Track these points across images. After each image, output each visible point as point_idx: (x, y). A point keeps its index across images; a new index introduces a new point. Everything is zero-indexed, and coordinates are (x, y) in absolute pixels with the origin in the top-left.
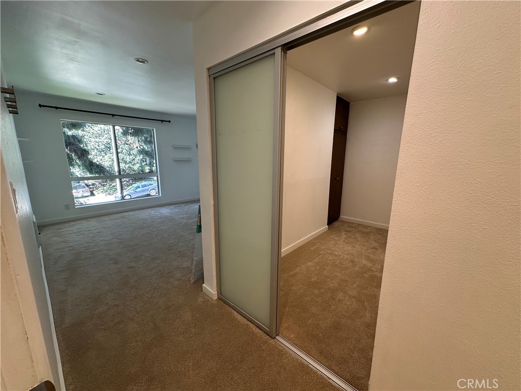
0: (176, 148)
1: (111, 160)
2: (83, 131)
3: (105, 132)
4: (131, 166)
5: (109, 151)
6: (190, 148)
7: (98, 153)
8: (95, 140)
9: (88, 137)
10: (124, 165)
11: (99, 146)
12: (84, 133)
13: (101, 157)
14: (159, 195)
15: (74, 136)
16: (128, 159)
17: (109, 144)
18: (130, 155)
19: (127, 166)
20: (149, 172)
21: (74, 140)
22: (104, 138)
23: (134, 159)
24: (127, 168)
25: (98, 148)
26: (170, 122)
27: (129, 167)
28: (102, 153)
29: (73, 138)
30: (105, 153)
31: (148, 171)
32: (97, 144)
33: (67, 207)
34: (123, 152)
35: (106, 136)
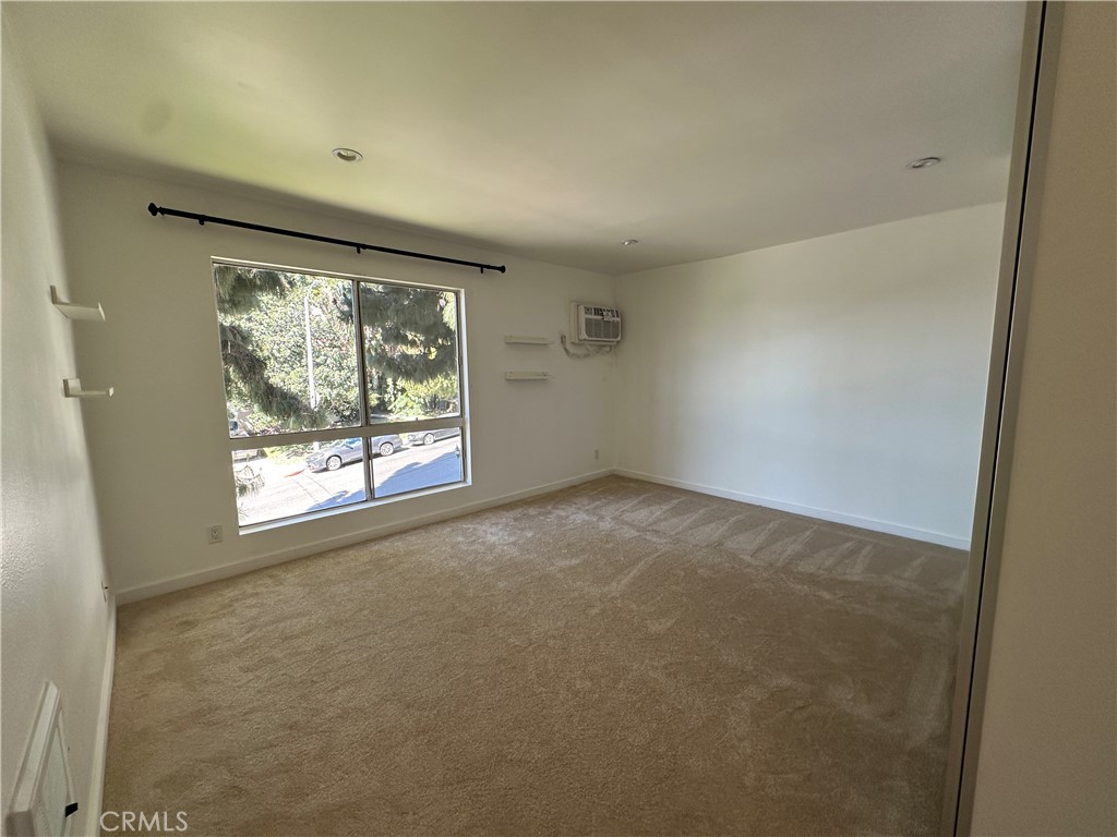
0: (514, 344)
1: (301, 380)
2: (249, 320)
3: (292, 322)
4: (342, 391)
5: (299, 361)
6: (545, 345)
7: (277, 366)
8: (271, 338)
9: (258, 334)
10: (329, 390)
11: (279, 351)
12: (251, 324)
13: (283, 375)
14: (465, 480)
15: (234, 327)
16: (337, 377)
17: (300, 346)
18: (341, 368)
19: (335, 392)
20: (378, 405)
21: (234, 336)
22: (291, 333)
23: (349, 378)
24: (333, 396)
25: (278, 355)
26: (502, 269)
27: (338, 394)
28: (285, 365)
29: (232, 332)
30: (292, 366)
31: (376, 402)
32: (276, 347)
33: (215, 535)
34: (328, 362)
35: (296, 330)
